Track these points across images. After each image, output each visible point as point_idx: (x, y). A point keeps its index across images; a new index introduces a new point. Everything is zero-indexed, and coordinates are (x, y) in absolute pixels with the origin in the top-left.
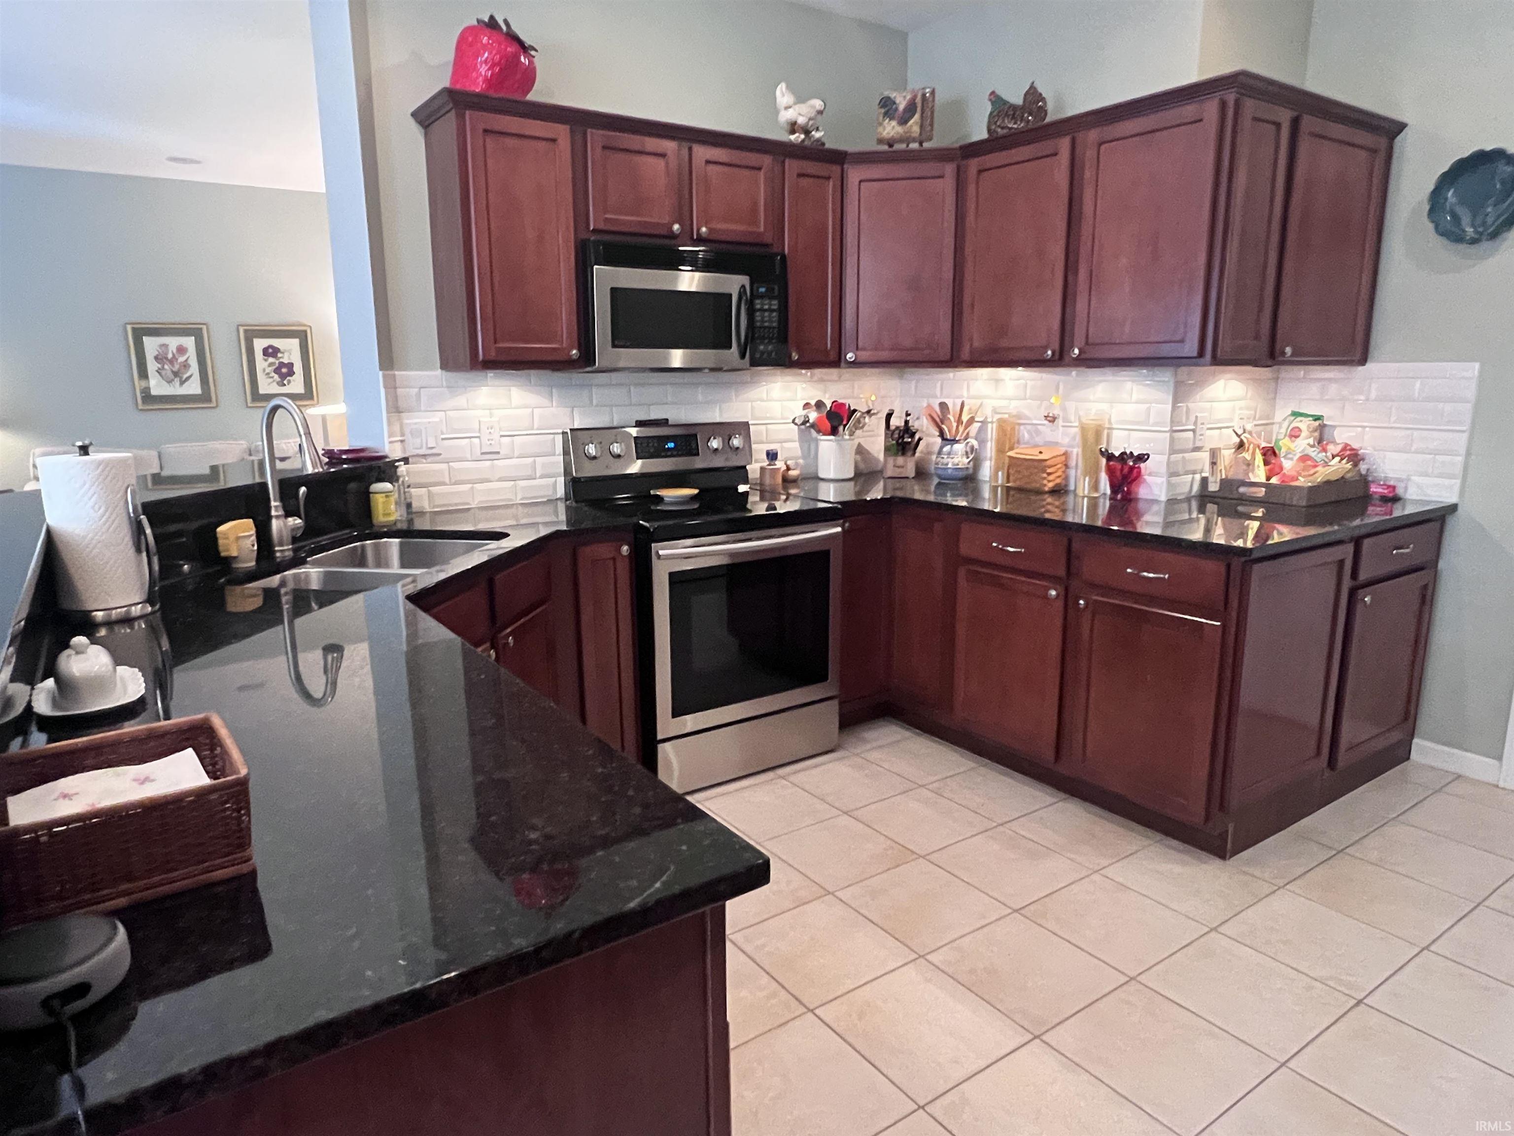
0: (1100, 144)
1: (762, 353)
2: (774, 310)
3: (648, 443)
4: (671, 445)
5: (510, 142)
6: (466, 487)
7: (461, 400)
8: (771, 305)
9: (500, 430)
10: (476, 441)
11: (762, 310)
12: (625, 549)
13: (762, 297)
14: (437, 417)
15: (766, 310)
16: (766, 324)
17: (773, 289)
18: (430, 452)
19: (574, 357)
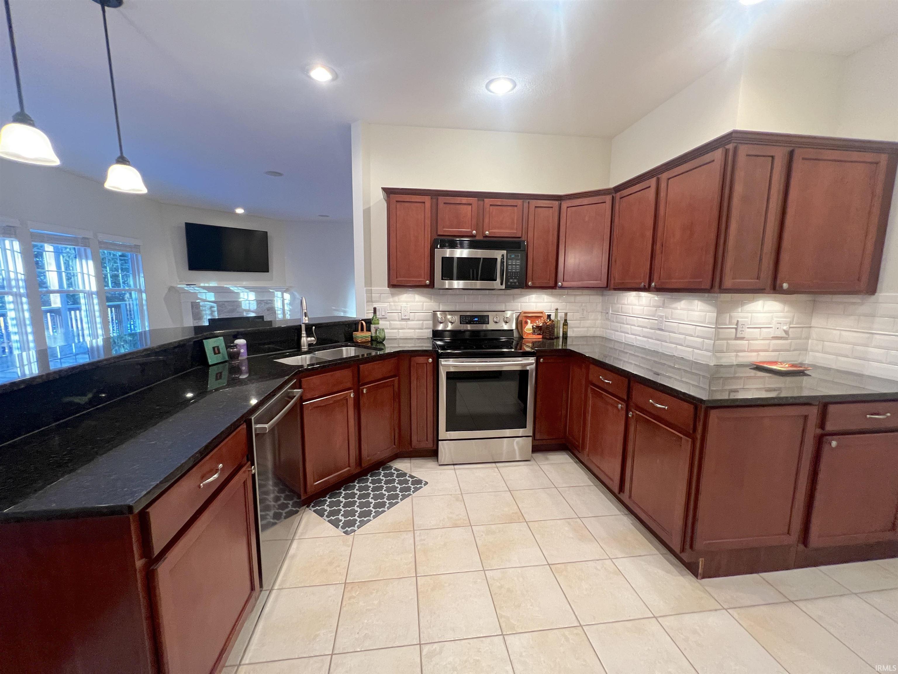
0: (669, 179)
1: (511, 283)
2: (518, 265)
3: (466, 318)
4: (476, 319)
5: (407, 204)
6: (396, 331)
7: (396, 298)
8: (516, 262)
9: (410, 310)
10: (400, 314)
11: (512, 265)
12: (430, 360)
13: (512, 259)
14: (386, 305)
15: (514, 265)
16: (514, 271)
17: (518, 256)
18: (383, 317)
19: (428, 284)
